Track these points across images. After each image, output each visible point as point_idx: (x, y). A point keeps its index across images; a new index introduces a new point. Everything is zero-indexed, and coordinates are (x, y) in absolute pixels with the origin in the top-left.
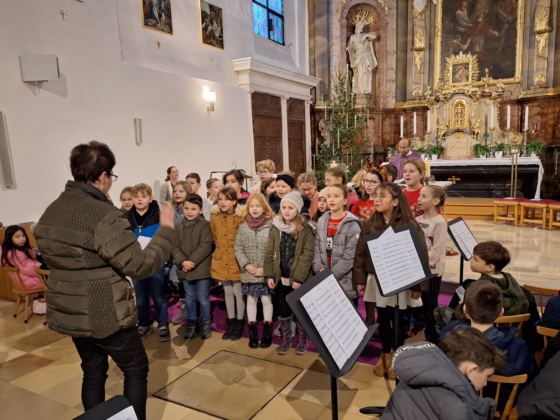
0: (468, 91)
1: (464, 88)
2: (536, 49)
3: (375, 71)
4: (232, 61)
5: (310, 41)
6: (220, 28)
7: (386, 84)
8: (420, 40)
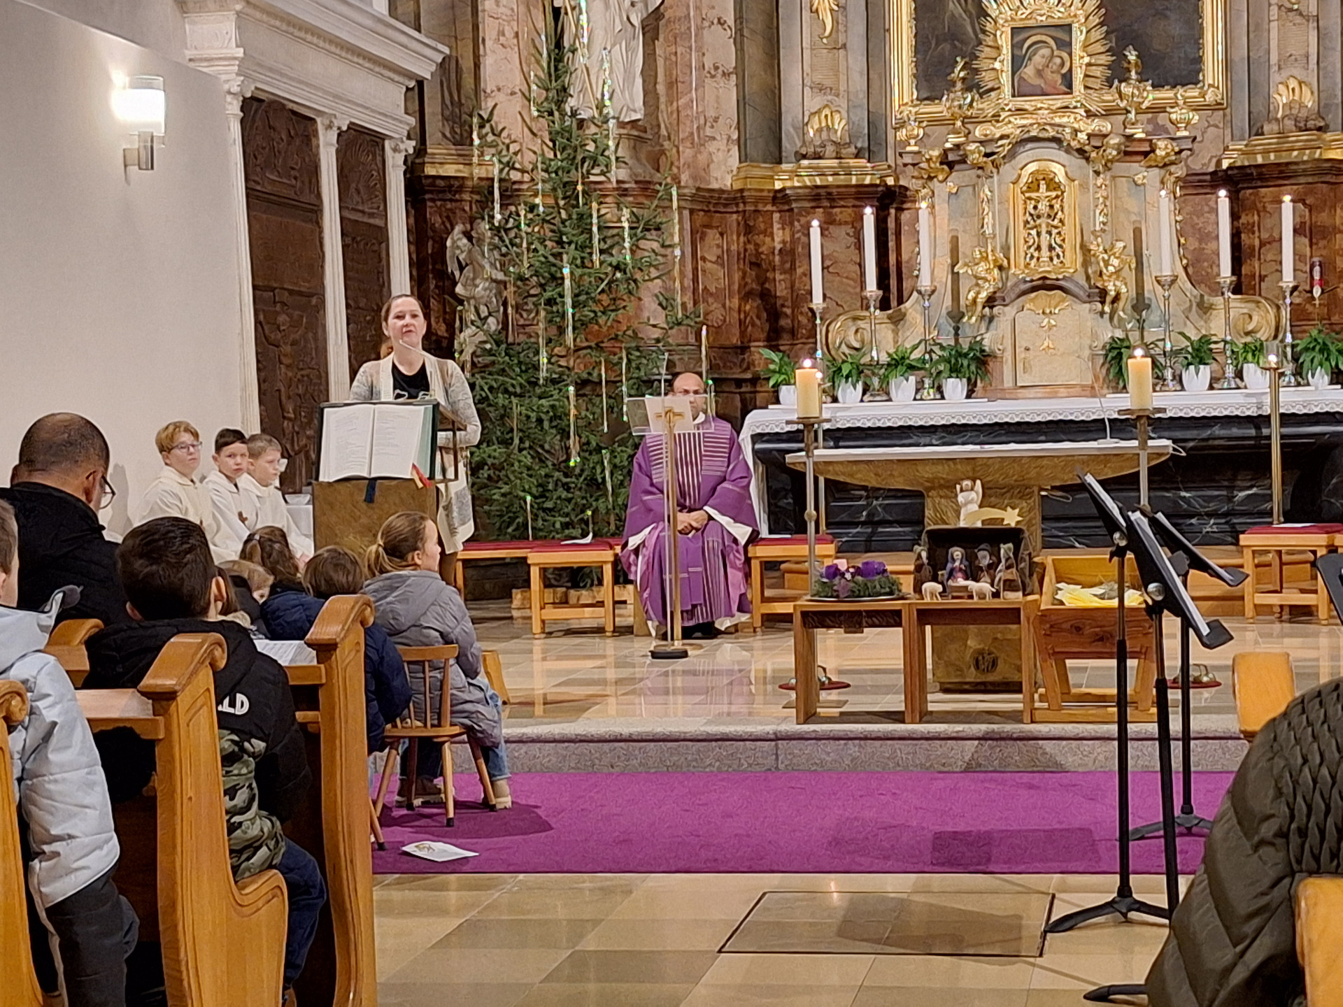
0: (1076, 131)
1: (1057, 120)
3: (654, 26)
7: (701, 84)
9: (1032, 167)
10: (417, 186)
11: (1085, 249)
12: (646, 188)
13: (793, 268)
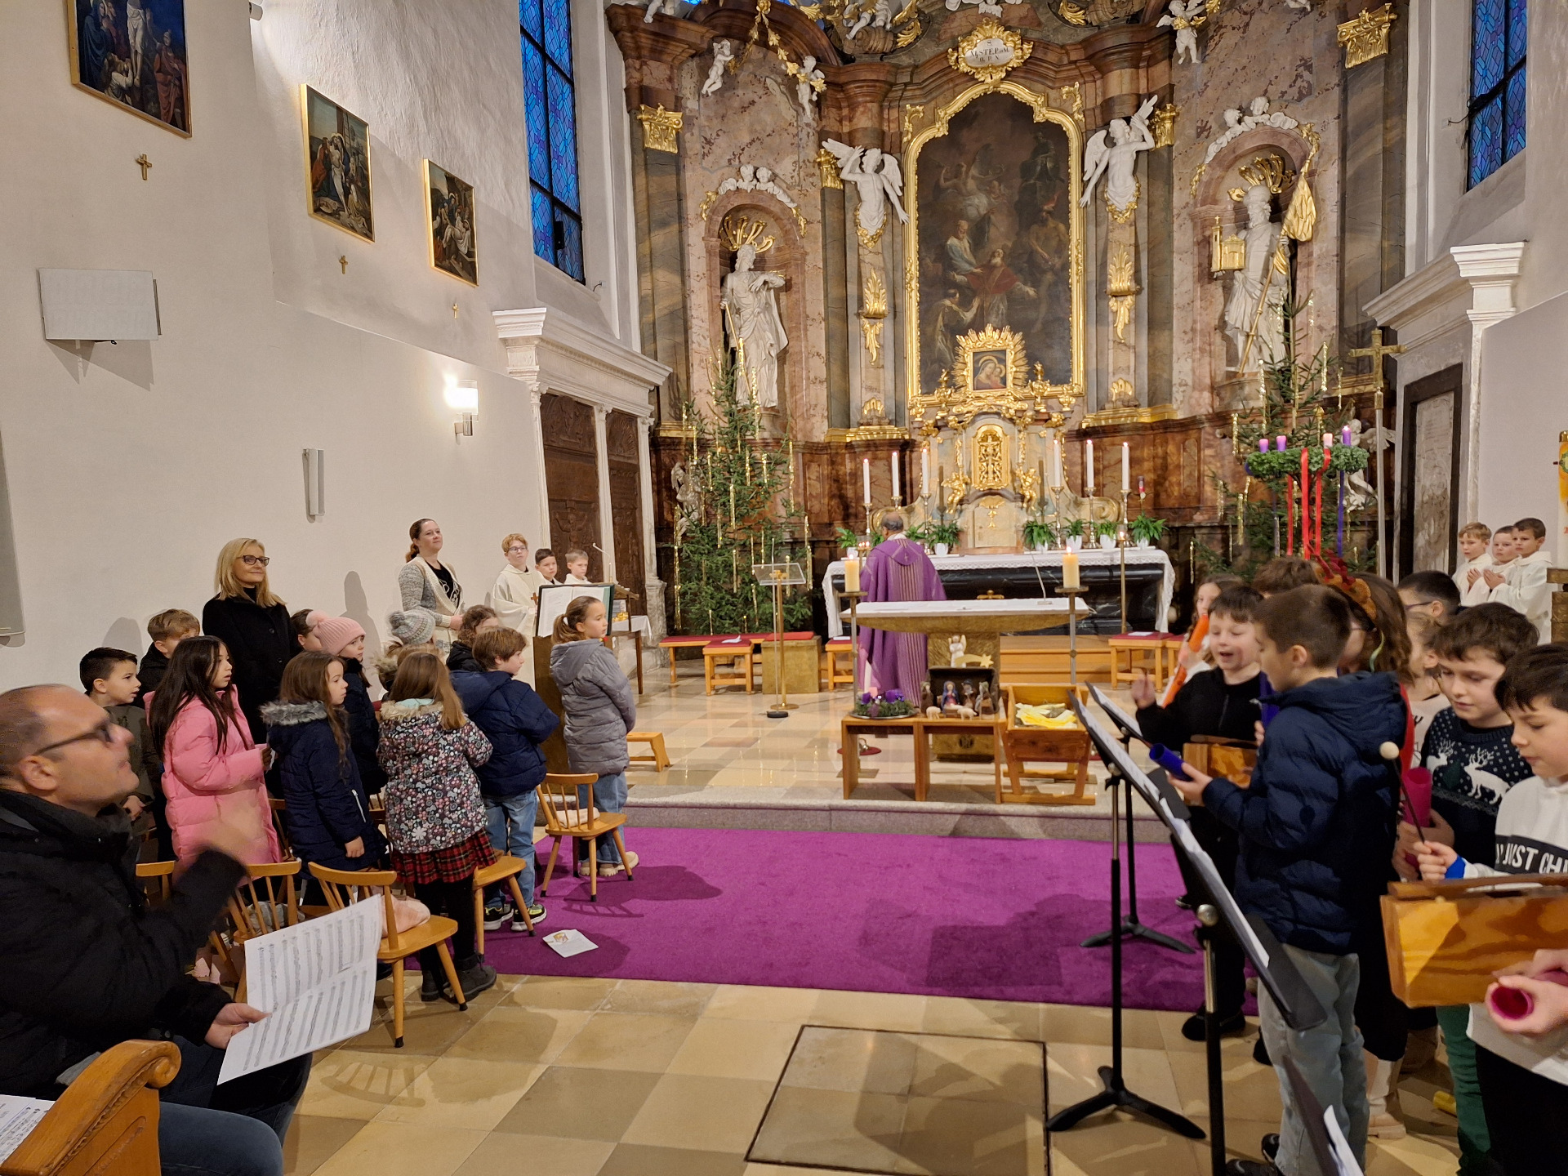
0: (1008, 408)
1: (998, 403)
2: (1111, 328)
3: (783, 357)
4: (495, 313)
5: (643, 279)
6: (469, 233)
7: (808, 387)
8: (877, 296)
9: (984, 429)
10: (656, 443)
11: (1013, 473)
12: (778, 441)
13: (856, 483)
